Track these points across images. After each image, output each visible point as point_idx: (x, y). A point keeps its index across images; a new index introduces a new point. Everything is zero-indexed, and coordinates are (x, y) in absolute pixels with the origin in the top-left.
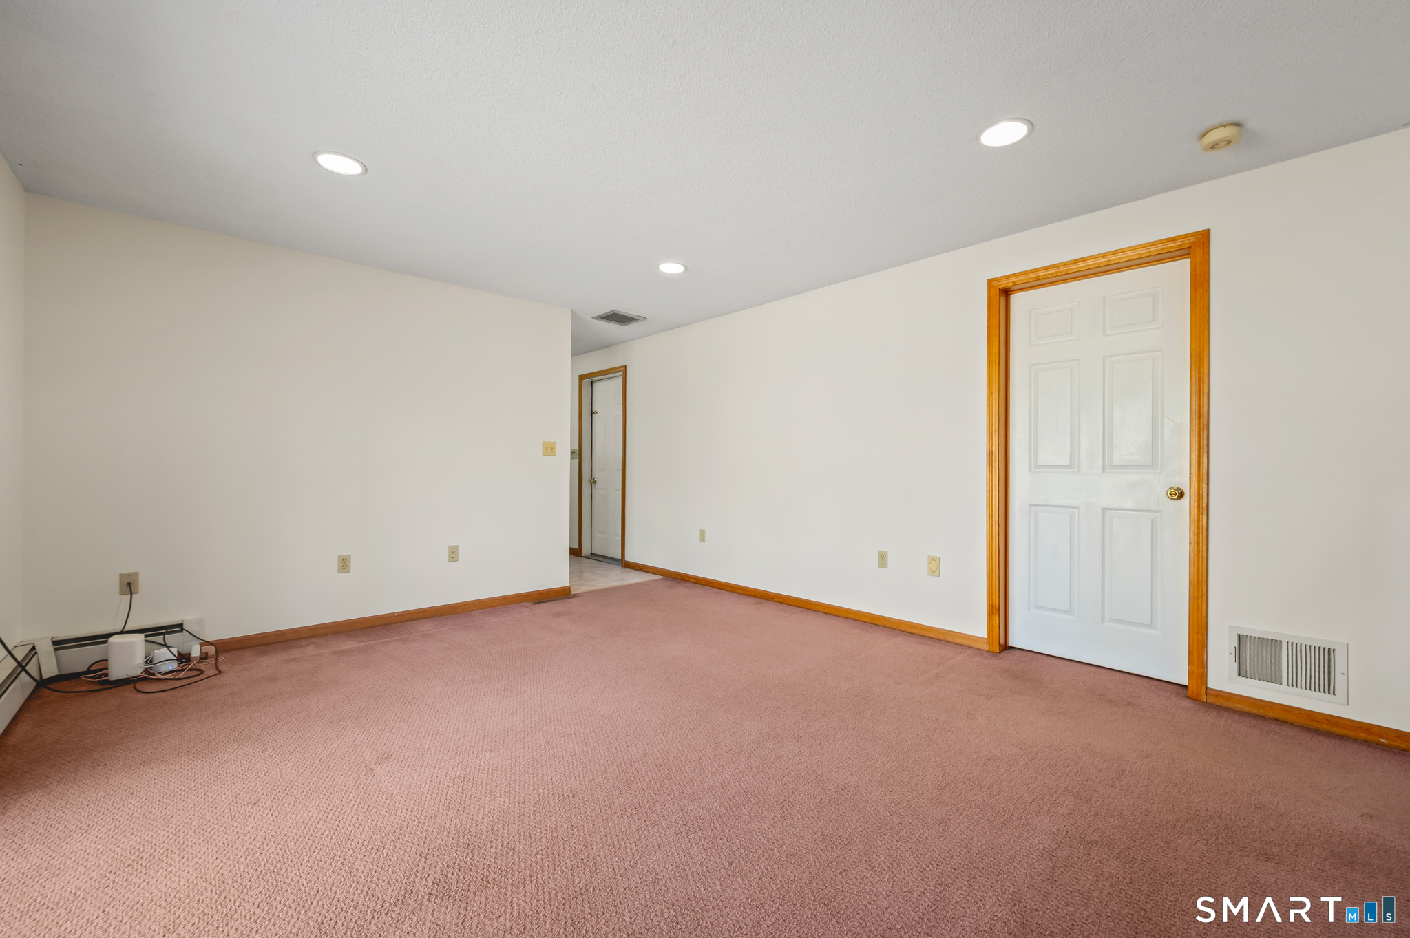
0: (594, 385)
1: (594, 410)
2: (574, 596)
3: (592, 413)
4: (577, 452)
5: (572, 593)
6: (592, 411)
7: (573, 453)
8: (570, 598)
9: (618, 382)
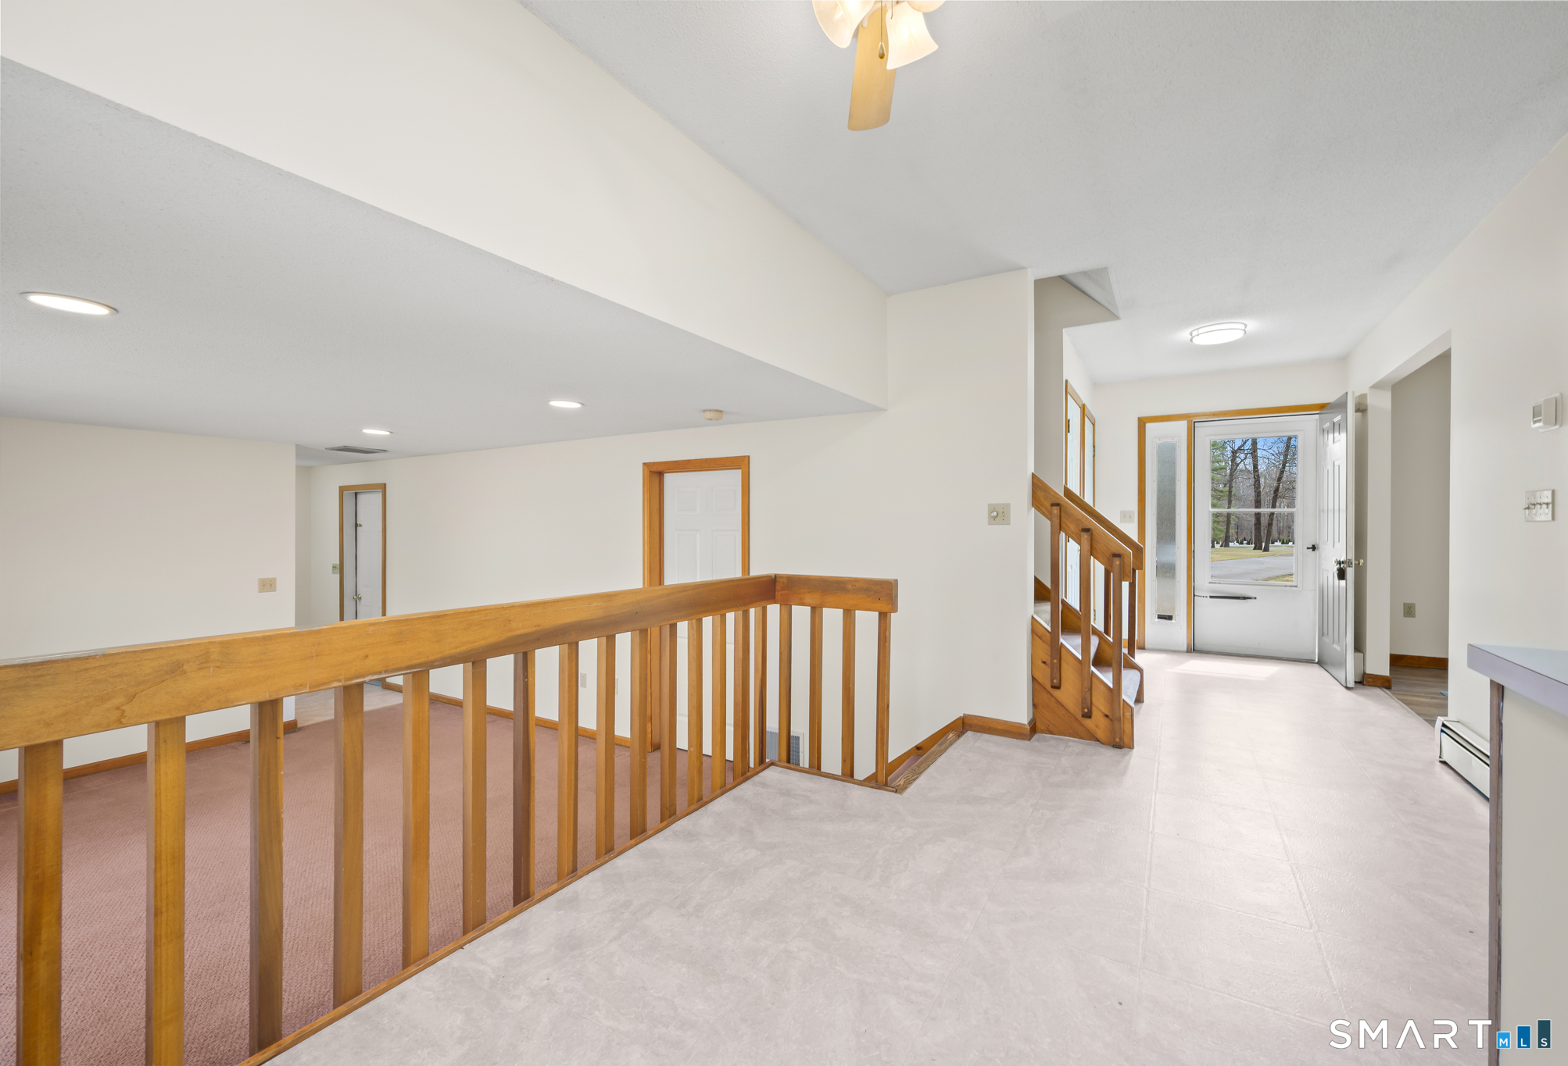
0: (358, 496)
1: (358, 523)
2: (301, 729)
3: (356, 526)
4: (338, 567)
5: (299, 725)
6: (356, 524)
7: (334, 567)
8: (295, 731)
9: (379, 496)
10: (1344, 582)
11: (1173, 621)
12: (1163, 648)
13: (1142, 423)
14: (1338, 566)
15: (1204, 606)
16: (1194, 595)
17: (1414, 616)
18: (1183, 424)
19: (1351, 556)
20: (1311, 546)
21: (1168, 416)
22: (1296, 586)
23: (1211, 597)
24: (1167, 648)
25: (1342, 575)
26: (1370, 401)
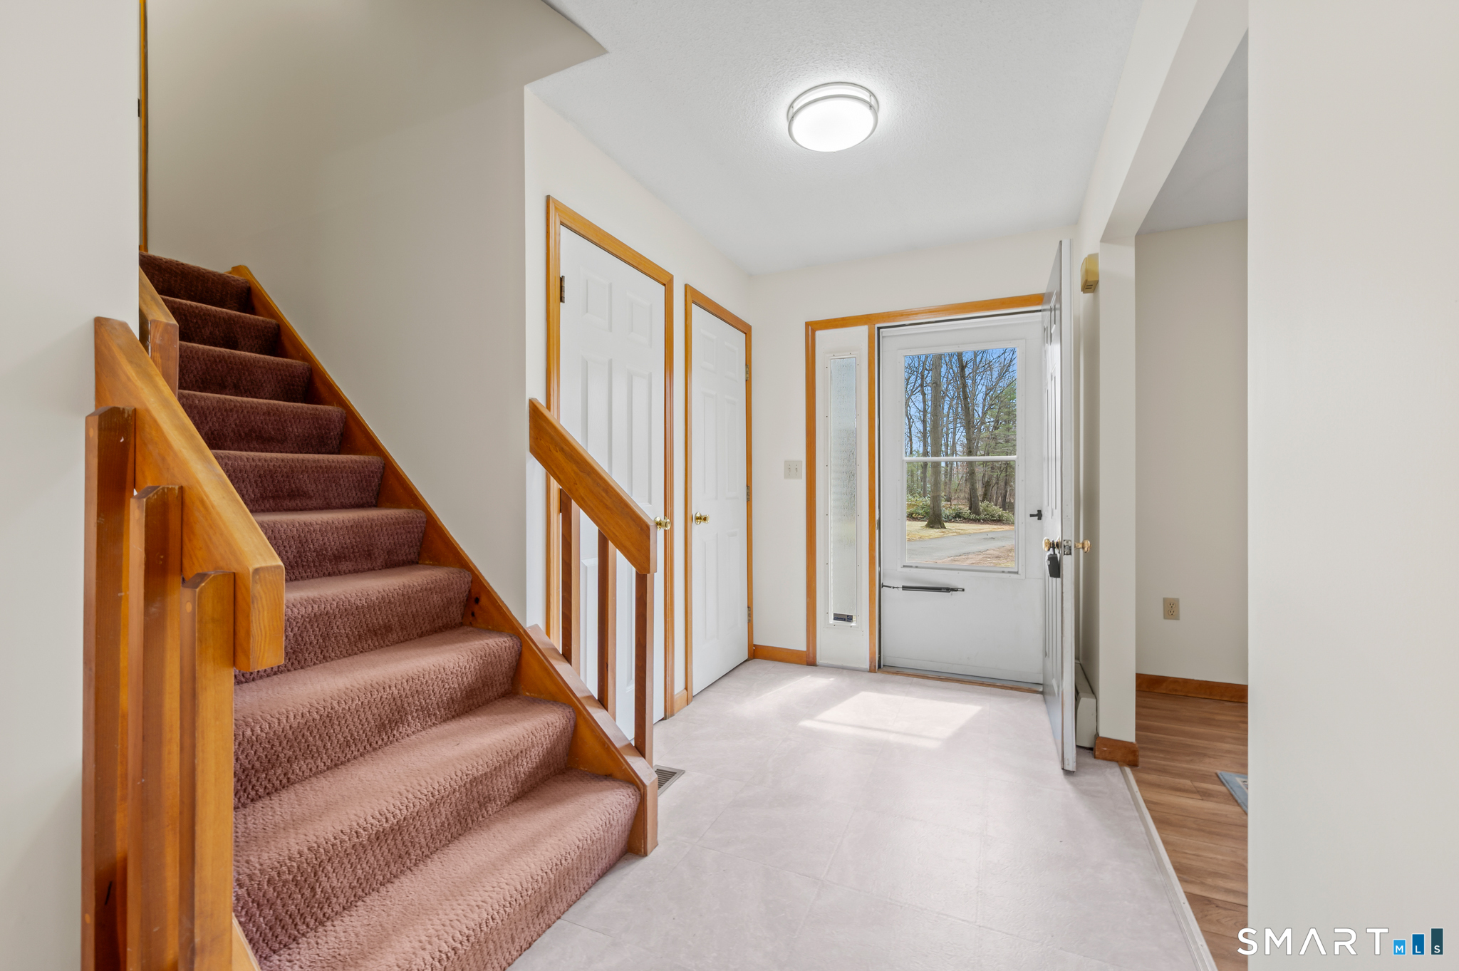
10: (1059, 579)
11: (853, 624)
12: (839, 663)
13: (812, 328)
14: (1051, 552)
15: (895, 601)
16: (881, 586)
17: (1177, 618)
18: (862, 331)
19: (1069, 535)
20: (1036, 513)
21: (843, 319)
22: (1017, 573)
23: (905, 588)
24: (845, 664)
25: (1055, 569)
26: (1103, 267)
